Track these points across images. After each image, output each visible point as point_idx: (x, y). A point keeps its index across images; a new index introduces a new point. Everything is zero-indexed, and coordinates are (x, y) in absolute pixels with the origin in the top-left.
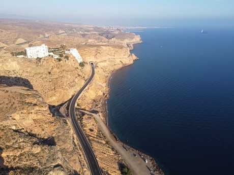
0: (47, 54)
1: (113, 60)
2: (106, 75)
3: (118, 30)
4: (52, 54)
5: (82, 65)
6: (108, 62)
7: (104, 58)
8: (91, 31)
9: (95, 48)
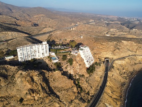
0: (47, 55)
1: (134, 57)
2: (123, 80)
3: (138, 20)
4: (53, 54)
5: (91, 70)
6: (127, 60)
7: (123, 55)
8: (116, 21)
9: (115, 43)
